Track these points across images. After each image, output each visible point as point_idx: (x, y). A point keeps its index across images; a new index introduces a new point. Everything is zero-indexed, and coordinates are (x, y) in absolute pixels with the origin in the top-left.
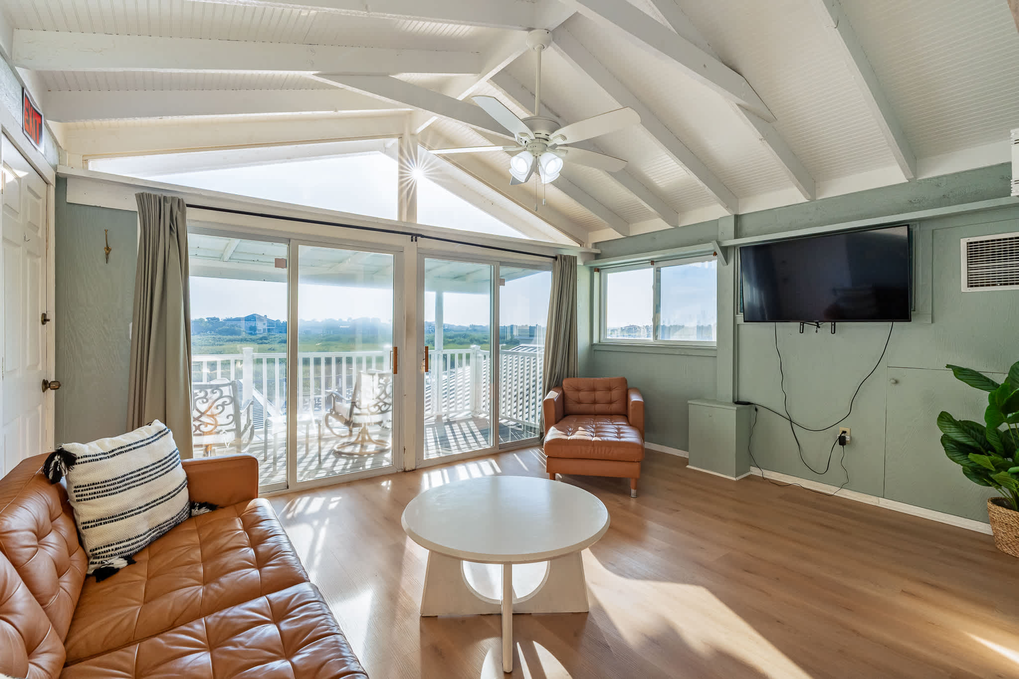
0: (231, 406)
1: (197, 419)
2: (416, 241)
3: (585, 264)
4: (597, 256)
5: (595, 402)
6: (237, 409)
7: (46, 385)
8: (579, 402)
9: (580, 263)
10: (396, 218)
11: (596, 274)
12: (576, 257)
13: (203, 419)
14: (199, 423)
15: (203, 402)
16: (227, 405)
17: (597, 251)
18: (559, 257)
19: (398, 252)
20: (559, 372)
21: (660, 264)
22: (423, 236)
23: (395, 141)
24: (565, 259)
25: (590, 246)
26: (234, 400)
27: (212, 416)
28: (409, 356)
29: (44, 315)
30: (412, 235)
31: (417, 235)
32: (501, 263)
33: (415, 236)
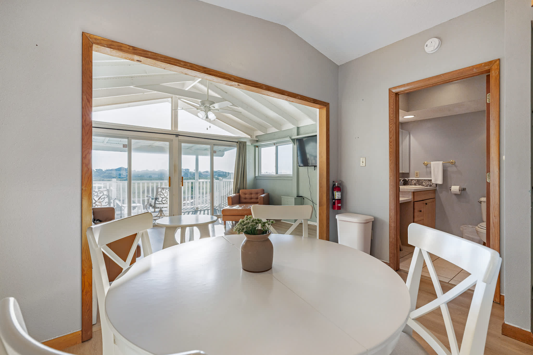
0: (107, 199)
1: (94, 203)
2: (178, 137)
3: (252, 144)
4: (257, 141)
5: (251, 199)
6: (109, 200)
8: (245, 199)
9: (248, 143)
10: (170, 129)
11: (257, 148)
12: (246, 142)
13: (97, 203)
14: (95, 205)
15: (96, 197)
16: (105, 198)
17: (257, 139)
18: (238, 142)
19: (171, 141)
20: (239, 187)
21: (277, 145)
22: (180, 135)
23: (170, 99)
24: (241, 143)
25: (254, 137)
26: (108, 196)
27: (100, 202)
28: (175, 180)
30: (176, 135)
31: (178, 135)
32: (214, 145)
33: (177, 135)
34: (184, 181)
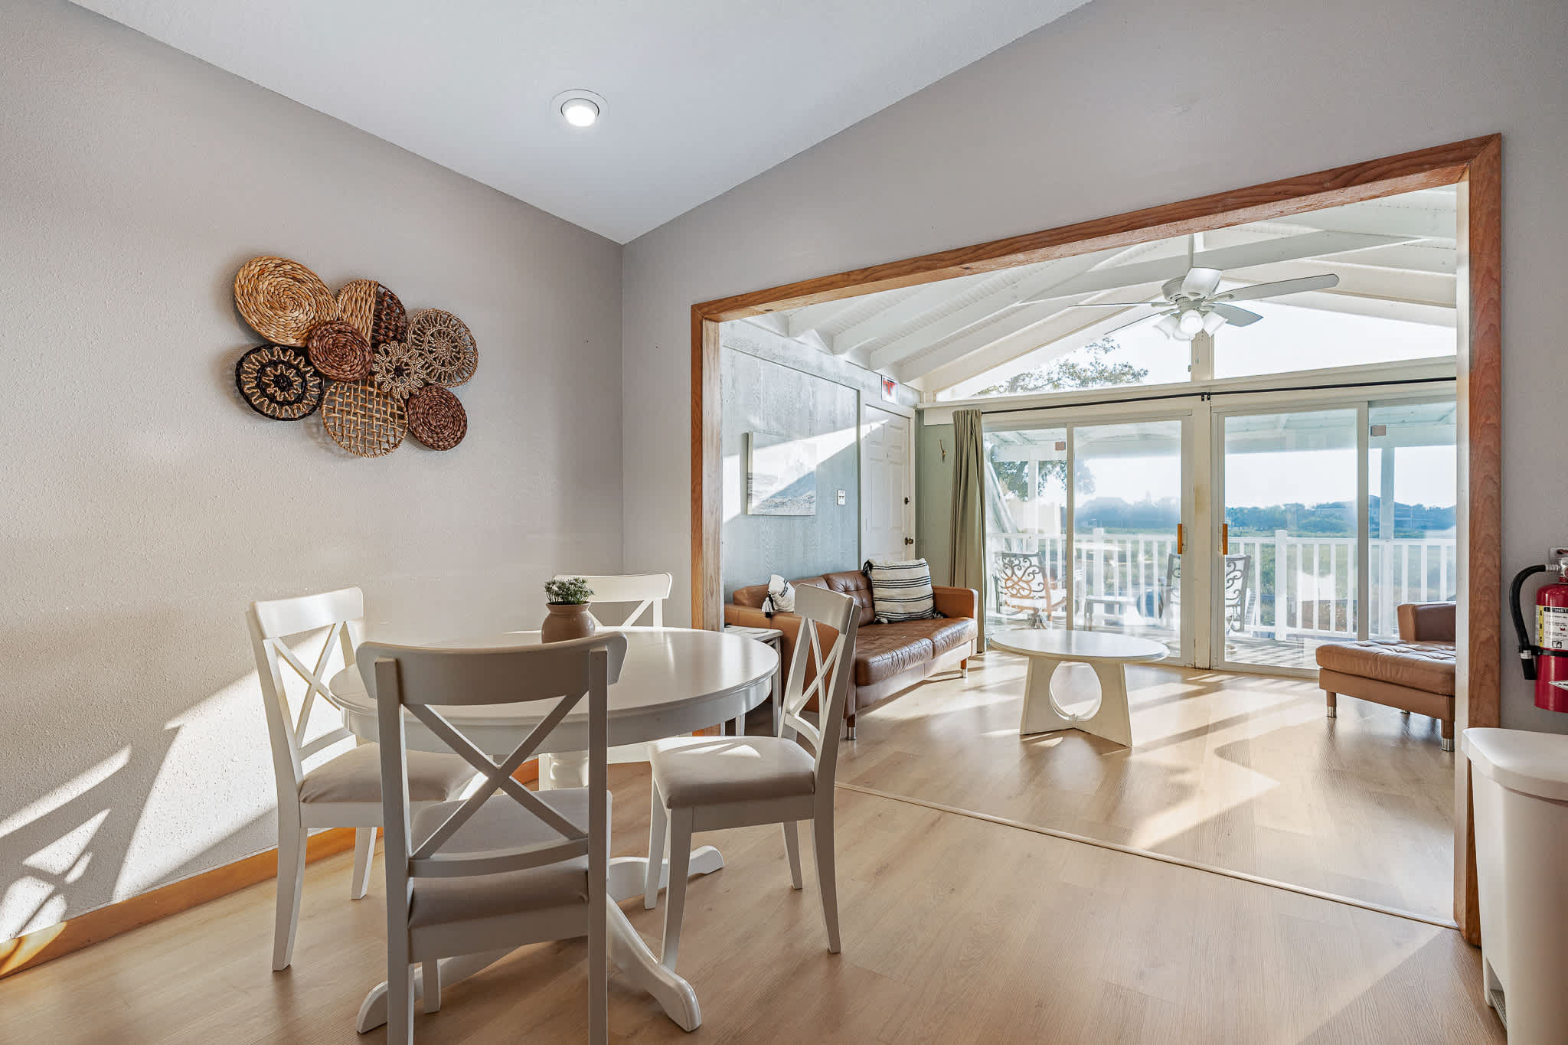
2: (1209, 399)
7: (908, 541)
10: (1187, 380)
19: (1186, 416)
22: (1217, 394)
28: (1201, 539)
29: (906, 499)
30: (1202, 394)
31: (1209, 394)
32: (1370, 404)
33: (1205, 395)
34: (1231, 540)
